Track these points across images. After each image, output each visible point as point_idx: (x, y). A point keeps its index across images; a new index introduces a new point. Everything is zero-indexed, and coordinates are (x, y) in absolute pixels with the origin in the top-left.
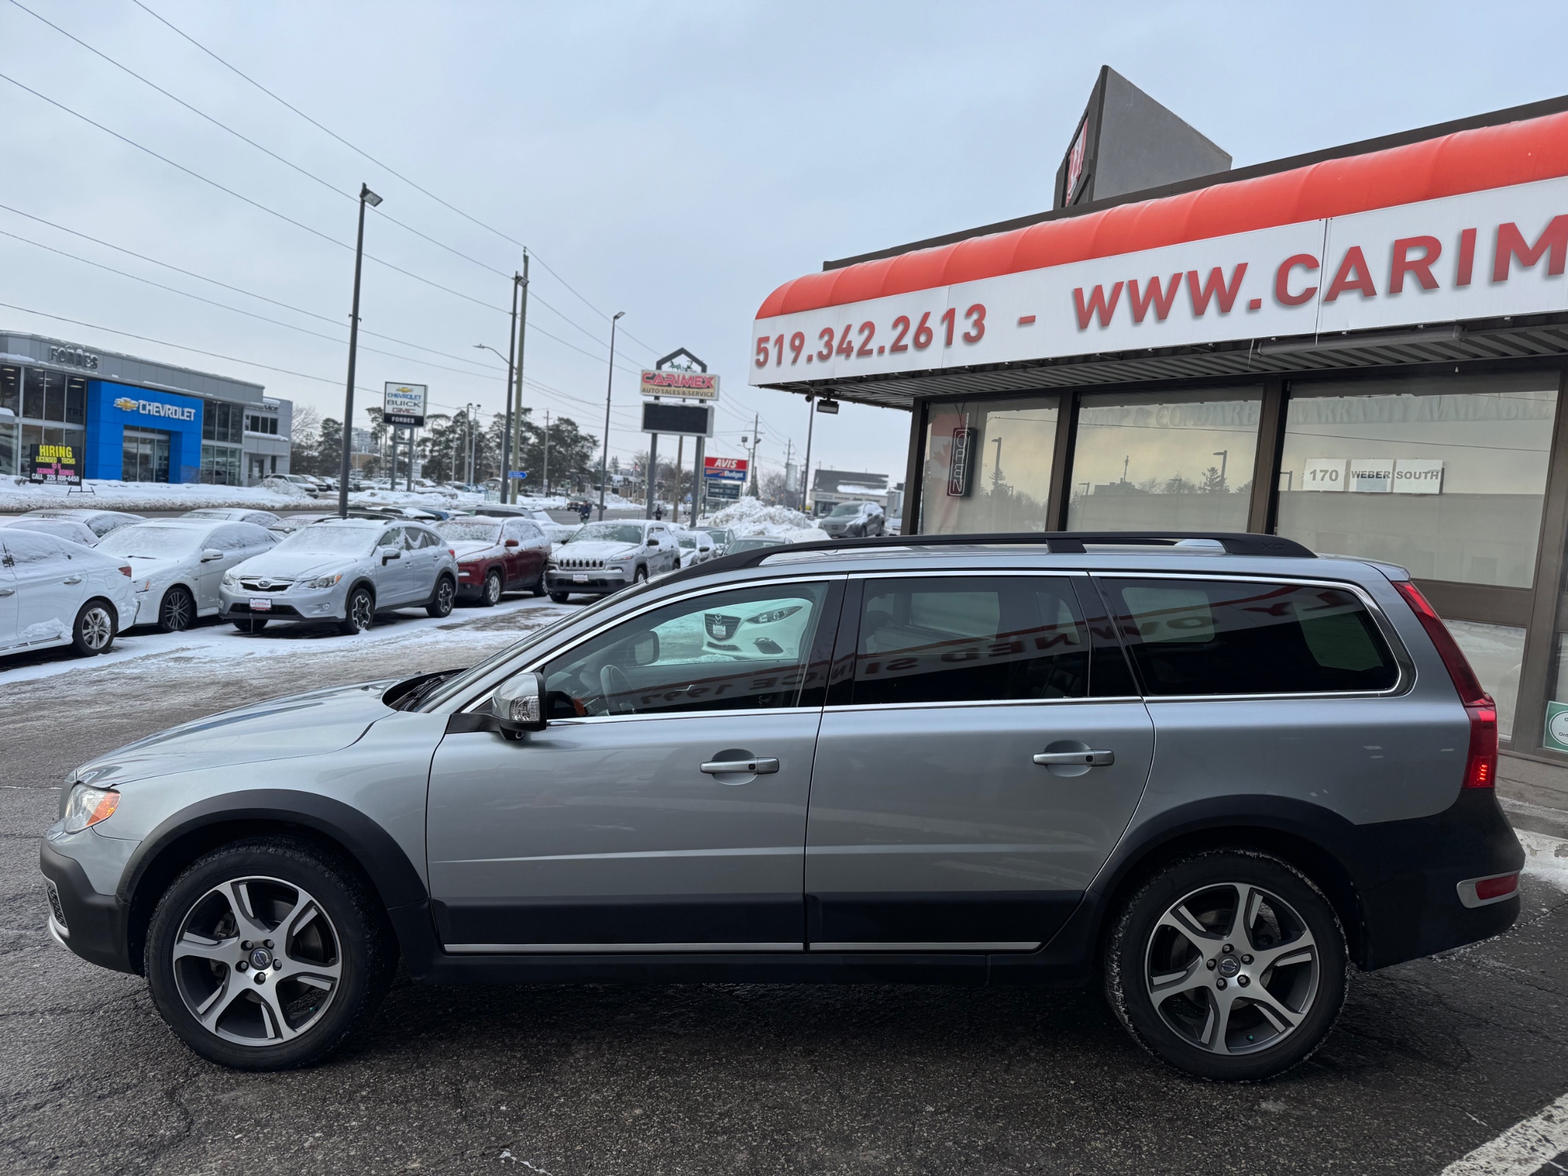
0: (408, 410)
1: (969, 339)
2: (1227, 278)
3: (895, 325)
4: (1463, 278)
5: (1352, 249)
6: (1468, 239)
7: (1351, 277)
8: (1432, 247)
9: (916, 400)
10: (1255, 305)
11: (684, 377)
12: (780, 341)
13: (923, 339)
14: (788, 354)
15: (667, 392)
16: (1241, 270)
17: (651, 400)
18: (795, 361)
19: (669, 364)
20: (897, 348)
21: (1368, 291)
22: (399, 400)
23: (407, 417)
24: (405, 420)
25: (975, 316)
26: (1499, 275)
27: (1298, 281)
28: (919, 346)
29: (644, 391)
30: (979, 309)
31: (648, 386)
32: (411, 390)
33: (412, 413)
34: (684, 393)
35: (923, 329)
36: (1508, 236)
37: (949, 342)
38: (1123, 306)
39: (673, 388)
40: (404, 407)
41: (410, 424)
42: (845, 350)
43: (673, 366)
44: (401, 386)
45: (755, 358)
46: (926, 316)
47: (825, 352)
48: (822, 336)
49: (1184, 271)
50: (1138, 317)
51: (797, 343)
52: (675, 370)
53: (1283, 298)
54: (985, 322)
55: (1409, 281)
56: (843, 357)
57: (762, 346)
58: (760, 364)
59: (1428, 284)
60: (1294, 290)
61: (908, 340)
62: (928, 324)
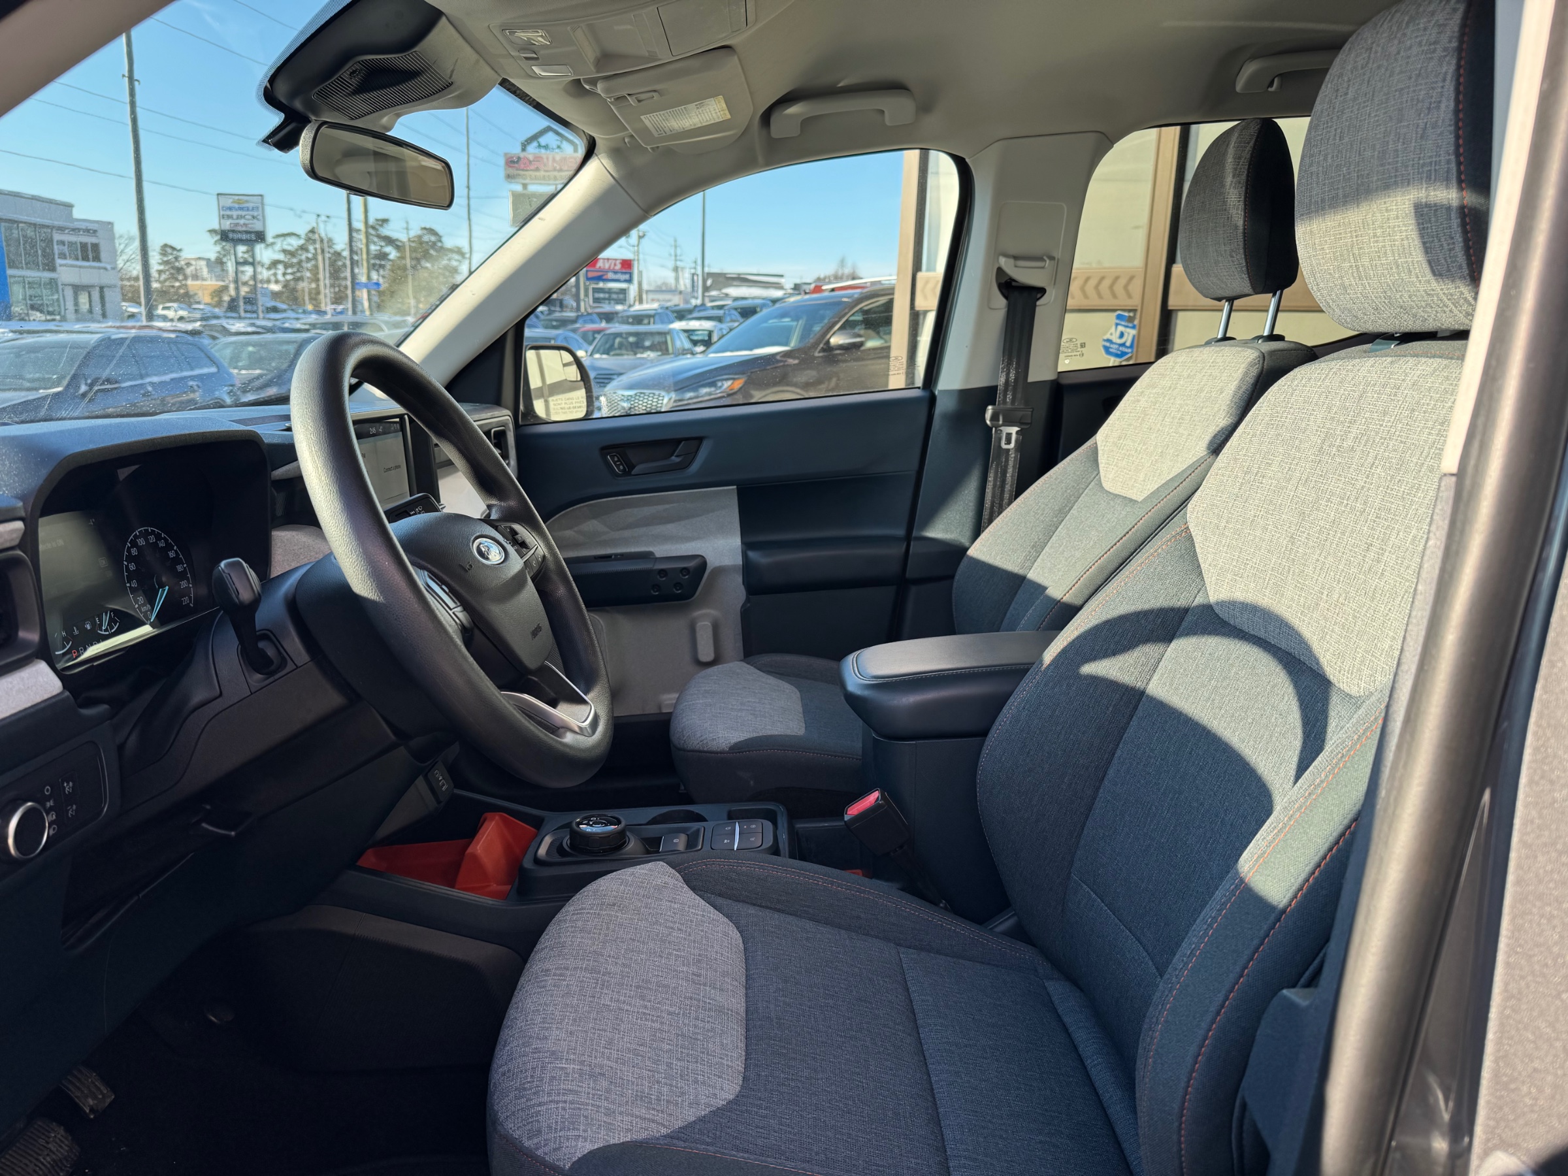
0: (245, 225)
11: (553, 159)
15: (536, 178)
19: (535, 144)
22: (235, 213)
23: (247, 232)
24: (244, 237)
29: (510, 178)
31: (513, 173)
32: (247, 201)
33: (250, 228)
34: (555, 178)
39: (542, 173)
40: (242, 222)
41: (250, 240)
43: (540, 146)
44: (237, 197)
52: (543, 151)
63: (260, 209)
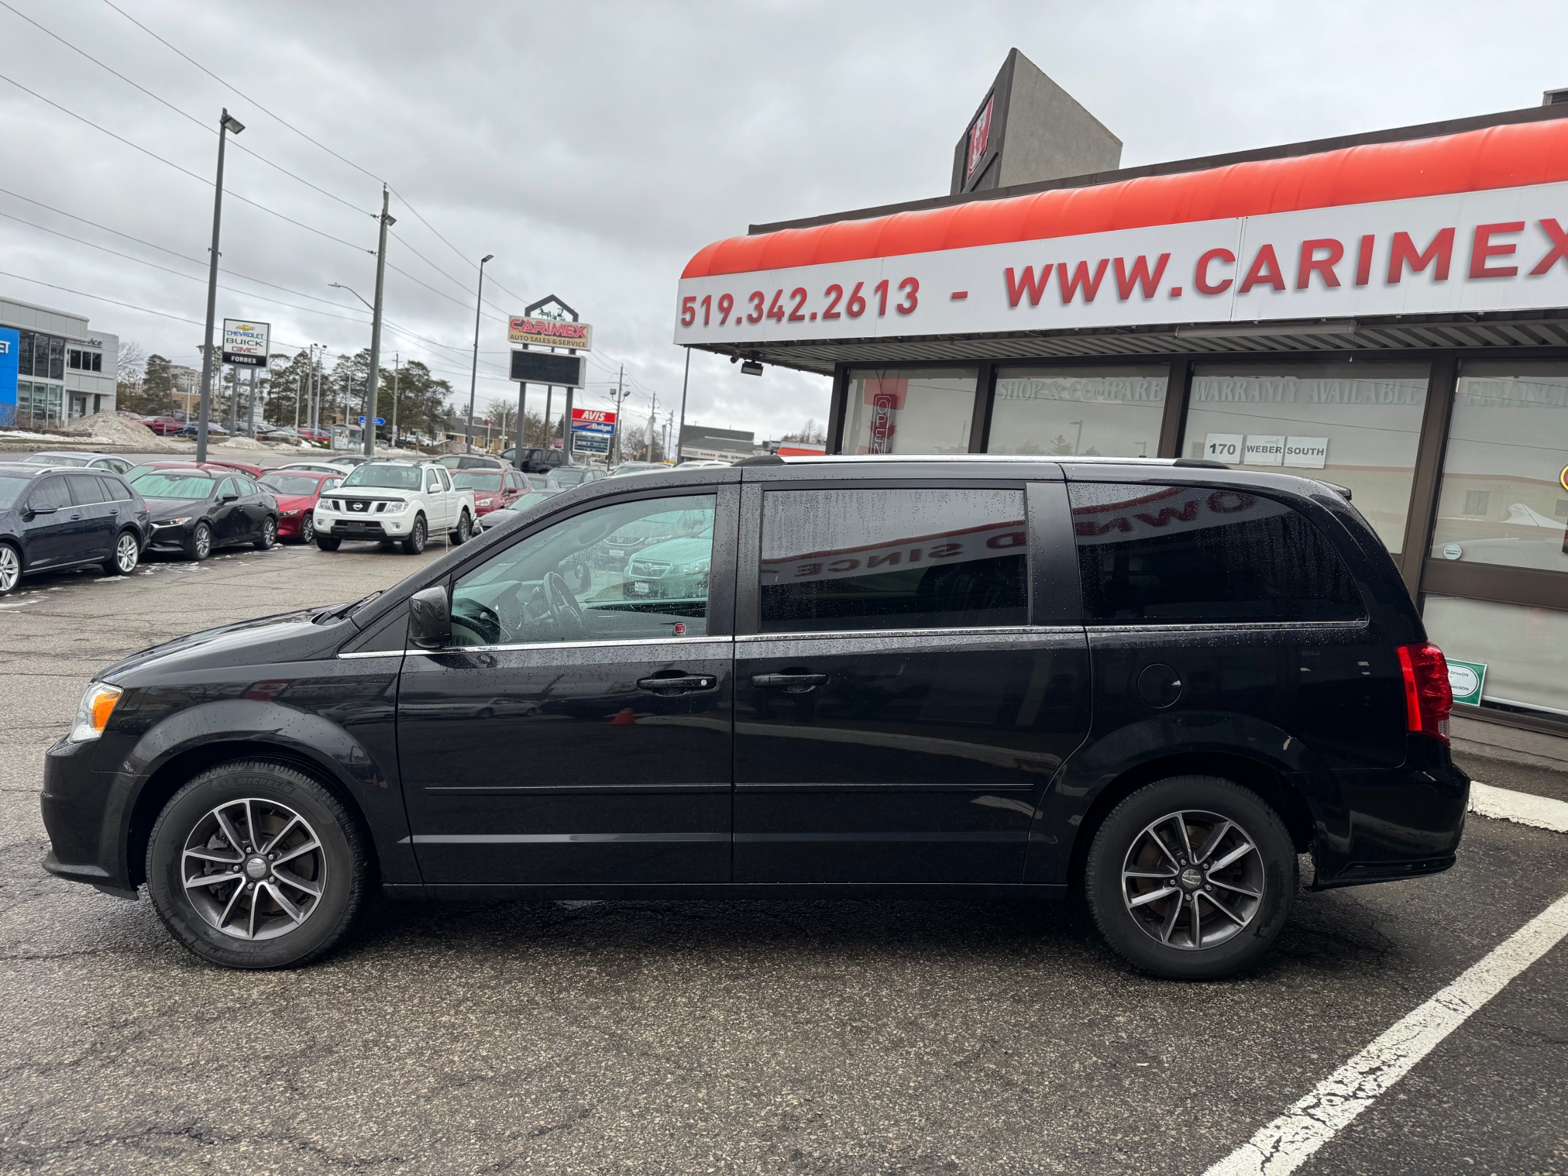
0: (249, 350)
1: (901, 310)
2: (1151, 266)
3: (828, 292)
4: (1362, 279)
5: (1264, 246)
6: (1367, 243)
7: (1263, 272)
8: (1336, 249)
9: (838, 365)
10: (1176, 293)
11: (554, 325)
12: (707, 301)
13: (856, 308)
14: (716, 315)
15: (536, 340)
16: (1164, 259)
17: (519, 347)
18: (723, 322)
19: (538, 311)
20: (829, 315)
21: (1279, 286)
22: (239, 339)
23: (248, 356)
24: (246, 360)
25: (908, 289)
26: (1393, 277)
27: (1216, 273)
28: (853, 315)
29: (512, 338)
30: (913, 282)
31: (516, 333)
32: (252, 329)
33: (253, 352)
34: (554, 342)
35: (856, 298)
36: (1401, 243)
37: (882, 312)
38: (1053, 286)
39: (543, 336)
40: (245, 347)
41: (252, 364)
42: (777, 315)
43: (542, 313)
44: (242, 324)
45: (681, 317)
46: (859, 286)
47: (755, 315)
48: (752, 298)
49: (1112, 258)
50: (1067, 298)
51: (726, 304)
52: (545, 317)
53: (1202, 287)
54: (918, 295)
55: (1314, 278)
56: (773, 321)
57: (688, 305)
58: (686, 324)
59: (1331, 282)
60: (1212, 280)
61: (841, 308)
62: (860, 294)
63: (265, 337)
